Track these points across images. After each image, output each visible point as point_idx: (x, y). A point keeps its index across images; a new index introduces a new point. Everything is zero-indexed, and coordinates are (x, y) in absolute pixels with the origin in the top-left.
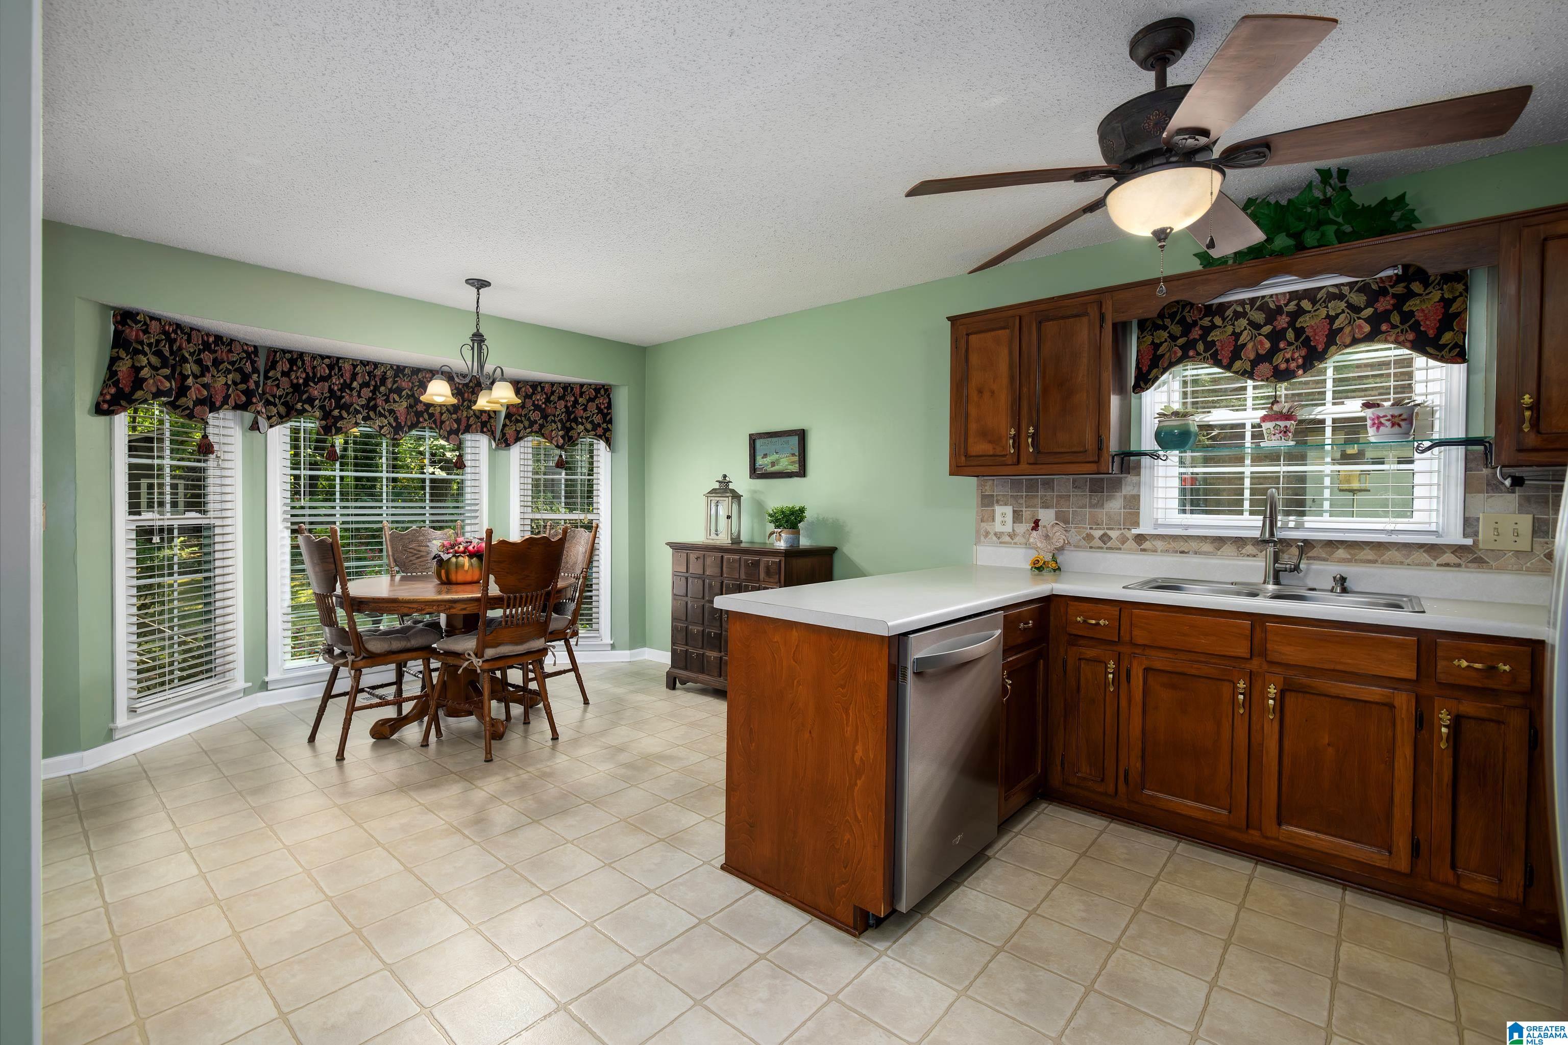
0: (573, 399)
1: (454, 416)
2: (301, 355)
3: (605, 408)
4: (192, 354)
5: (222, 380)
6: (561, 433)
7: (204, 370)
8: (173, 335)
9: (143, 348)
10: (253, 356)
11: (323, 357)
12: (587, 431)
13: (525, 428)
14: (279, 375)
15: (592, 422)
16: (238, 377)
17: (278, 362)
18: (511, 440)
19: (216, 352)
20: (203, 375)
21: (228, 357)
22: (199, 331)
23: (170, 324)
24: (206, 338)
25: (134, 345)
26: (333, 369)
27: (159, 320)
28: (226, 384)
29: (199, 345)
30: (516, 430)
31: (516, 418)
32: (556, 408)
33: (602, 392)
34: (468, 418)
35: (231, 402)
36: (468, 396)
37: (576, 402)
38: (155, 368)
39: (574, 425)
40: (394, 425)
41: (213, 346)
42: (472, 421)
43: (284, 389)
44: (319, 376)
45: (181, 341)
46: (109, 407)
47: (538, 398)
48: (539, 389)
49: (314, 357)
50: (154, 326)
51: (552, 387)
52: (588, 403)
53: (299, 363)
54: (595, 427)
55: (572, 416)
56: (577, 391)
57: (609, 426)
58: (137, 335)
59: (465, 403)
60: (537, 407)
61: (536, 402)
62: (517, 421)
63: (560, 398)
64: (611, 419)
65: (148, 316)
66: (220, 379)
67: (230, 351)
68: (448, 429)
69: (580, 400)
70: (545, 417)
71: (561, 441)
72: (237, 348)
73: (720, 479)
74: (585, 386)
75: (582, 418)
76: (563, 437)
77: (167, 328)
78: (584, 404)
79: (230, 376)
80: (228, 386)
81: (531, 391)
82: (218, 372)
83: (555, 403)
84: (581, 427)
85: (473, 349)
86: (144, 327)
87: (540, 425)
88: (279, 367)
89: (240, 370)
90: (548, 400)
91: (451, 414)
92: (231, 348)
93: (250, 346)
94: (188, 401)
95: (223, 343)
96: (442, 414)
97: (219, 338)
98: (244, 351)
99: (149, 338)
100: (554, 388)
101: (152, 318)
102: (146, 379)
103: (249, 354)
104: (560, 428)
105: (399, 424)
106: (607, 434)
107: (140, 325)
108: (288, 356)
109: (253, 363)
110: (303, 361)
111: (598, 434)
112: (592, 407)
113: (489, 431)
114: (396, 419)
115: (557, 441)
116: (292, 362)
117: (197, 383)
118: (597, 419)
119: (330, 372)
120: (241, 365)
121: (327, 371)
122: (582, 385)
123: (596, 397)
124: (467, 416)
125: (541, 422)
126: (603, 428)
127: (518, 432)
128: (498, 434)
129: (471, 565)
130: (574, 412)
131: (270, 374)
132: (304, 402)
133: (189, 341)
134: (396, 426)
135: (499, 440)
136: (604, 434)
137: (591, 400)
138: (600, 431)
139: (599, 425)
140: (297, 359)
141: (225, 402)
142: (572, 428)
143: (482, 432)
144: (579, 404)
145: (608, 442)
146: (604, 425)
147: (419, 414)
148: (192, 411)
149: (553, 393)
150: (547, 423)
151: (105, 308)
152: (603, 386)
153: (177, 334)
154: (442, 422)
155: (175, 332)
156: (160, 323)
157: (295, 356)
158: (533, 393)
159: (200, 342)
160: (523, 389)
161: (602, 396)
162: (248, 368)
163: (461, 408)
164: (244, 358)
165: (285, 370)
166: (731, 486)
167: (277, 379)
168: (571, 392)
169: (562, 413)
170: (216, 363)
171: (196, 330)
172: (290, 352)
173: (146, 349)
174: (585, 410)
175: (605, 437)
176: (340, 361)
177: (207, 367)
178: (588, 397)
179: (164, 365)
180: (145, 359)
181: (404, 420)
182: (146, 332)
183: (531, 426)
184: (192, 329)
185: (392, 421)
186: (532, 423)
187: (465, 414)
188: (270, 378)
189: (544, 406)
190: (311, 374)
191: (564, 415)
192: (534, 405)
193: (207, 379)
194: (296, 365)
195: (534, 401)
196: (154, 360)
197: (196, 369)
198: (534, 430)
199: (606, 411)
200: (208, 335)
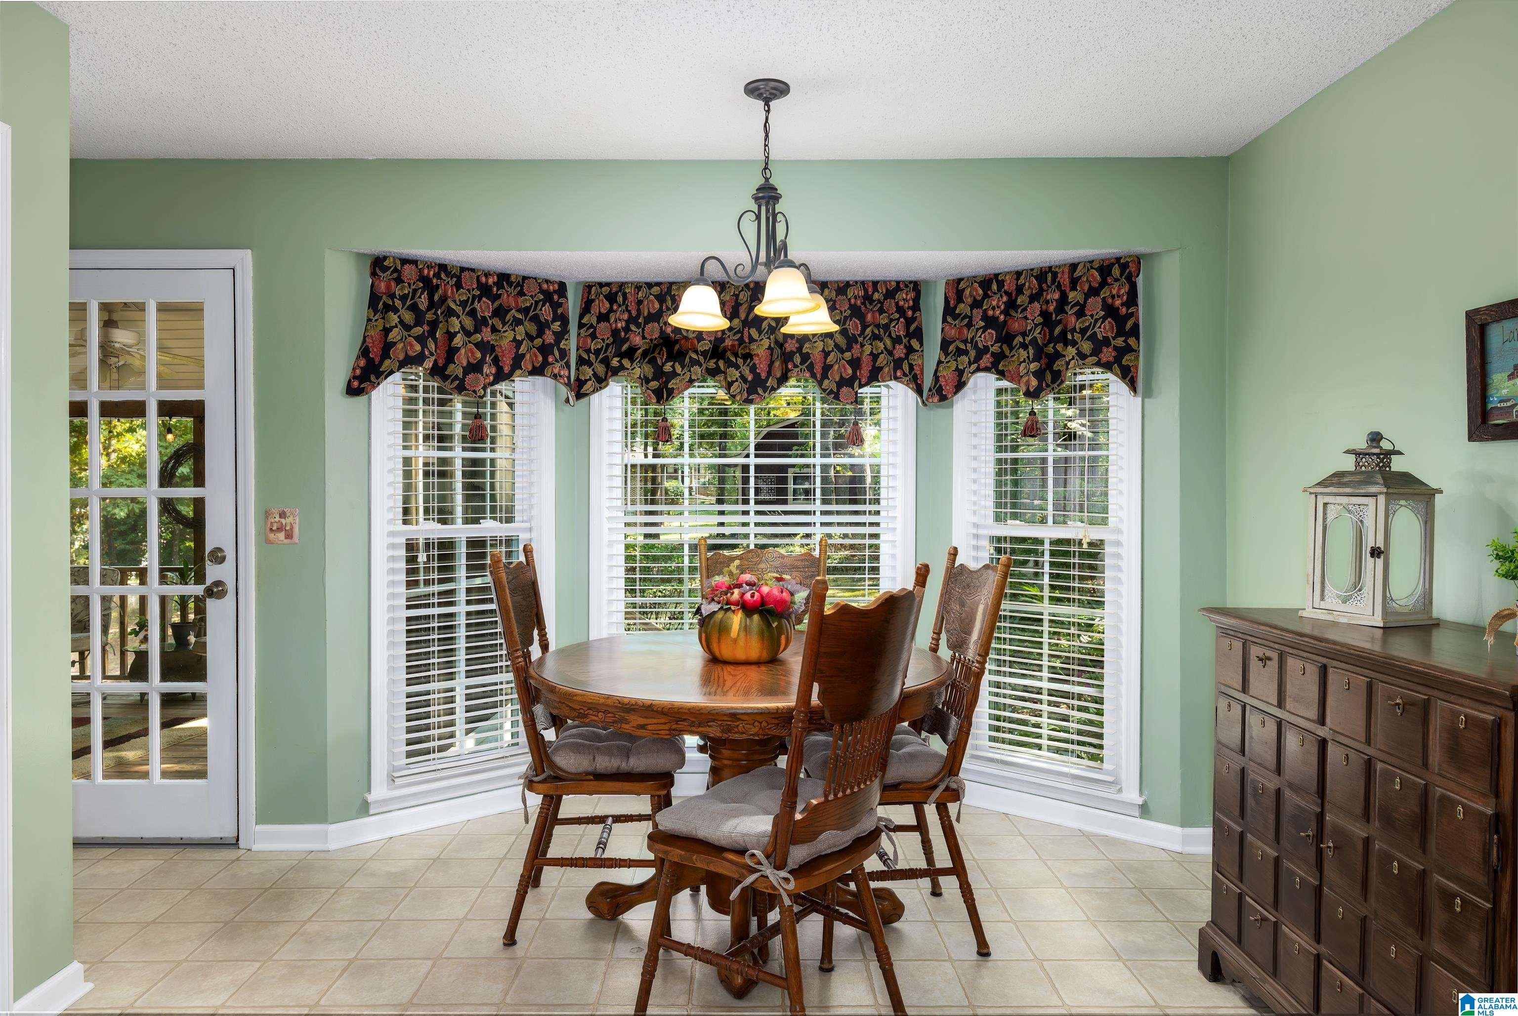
0: (1057, 296)
1: (848, 355)
2: (622, 285)
3: (1123, 304)
4: (463, 304)
5: (510, 335)
6: (1034, 366)
7: (480, 323)
8: (435, 281)
9: (394, 302)
10: (556, 297)
11: (650, 285)
12: (1082, 356)
13: (970, 363)
14: (594, 321)
15: (1093, 338)
16: (532, 329)
17: (593, 301)
18: (948, 389)
19: (498, 297)
20: (477, 330)
21: (517, 302)
22: (473, 270)
23: (430, 267)
24: (483, 279)
25: (384, 297)
26: (665, 301)
27: (414, 262)
28: (515, 340)
29: (473, 289)
30: (957, 369)
31: (957, 348)
32: (1026, 318)
33: (1116, 271)
34: (875, 357)
35: (526, 364)
36: (873, 317)
37: (1063, 300)
38: (407, 328)
39: (1060, 347)
40: (750, 378)
41: (495, 289)
42: (882, 360)
43: (603, 340)
44: (646, 314)
45: (446, 286)
46: (360, 384)
47: (994, 303)
48: (995, 287)
49: (638, 287)
50: (409, 272)
51: (1018, 279)
52: (1086, 299)
53: (620, 299)
54: (1099, 345)
55: (1057, 330)
56: (1064, 279)
57: (1132, 341)
58: (388, 287)
59: (868, 331)
60: (990, 322)
61: (990, 313)
62: (960, 352)
63: (1033, 298)
64: (1136, 326)
65: (400, 259)
66: (506, 334)
67: (521, 293)
68: (837, 379)
69: (1072, 295)
70: (1006, 338)
71: (1034, 383)
72: (531, 288)
73: (1362, 444)
74: (1080, 267)
75: (1073, 330)
76: (1036, 374)
77: (426, 272)
78: (1078, 303)
79: (520, 329)
80: (519, 344)
81: (981, 292)
82: (504, 325)
83: (1025, 309)
84: (1071, 351)
85: (758, 217)
86: (395, 275)
87: (994, 355)
88: (595, 310)
89: (535, 319)
90: (1011, 305)
91: (842, 352)
92: (522, 289)
93: (553, 283)
94: (455, 370)
95: (510, 284)
96: (826, 354)
97: (504, 278)
98: (542, 291)
99: (402, 289)
100: (1022, 281)
101: (405, 261)
102: (395, 343)
103: (548, 296)
104: (1031, 357)
105: (757, 376)
106: (1126, 360)
107: (389, 273)
108: (606, 290)
109: (555, 306)
110: (625, 296)
111: (1104, 360)
112: (1095, 305)
113: (905, 375)
114: (753, 369)
115: (1028, 384)
116: (611, 298)
117: (470, 342)
118: (1105, 329)
119: (661, 306)
120: (537, 311)
121: (657, 305)
122: (1074, 266)
123: (1103, 284)
124: (872, 354)
125: (995, 348)
126: (1116, 348)
127: (960, 372)
128: (928, 382)
129: (746, 629)
130: (1060, 321)
131: (584, 321)
132: (622, 355)
133: (458, 286)
134: (753, 379)
135: (930, 390)
136: (1118, 360)
137: (1093, 292)
138: (1108, 354)
139: (1106, 342)
140: (617, 293)
141: (517, 364)
142: (1058, 355)
143: (896, 378)
144: (1068, 303)
145: (1129, 377)
146: (1120, 342)
147: (787, 357)
148: (462, 381)
149: (1020, 290)
150: (1011, 349)
151: (360, 256)
152: (1118, 259)
153: (441, 279)
154: (827, 368)
155: (437, 275)
156: (417, 267)
157: (614, 290)
158: (986, 296)
159: (475, 286)
160: (967, 292)
161: (1116, 280)
162: (546, 312)
163: (860, 339)
164: (540, 301)
165: (603, 311)
166: (1398, 465)
167: (592, 326)
168: (1053, 281)
169: (1036, 325)
170: (500, 312)
171: (468, 269)
172: (608, 284)
173: (398, 303)
174: (1080, 314)
175: (1121, 367)
176: (674, 287)
177: (484, 318)
178: (1086, 288)
179: (418, 322)
180: (396, 317)
181: (766, 368)
182: (399, 281)
183: (978, 359)
184: (463, 269)
185: (747, 372)
186: (981, 352)
187: (868, 349)
188: (585, 325)
189: (1002, 317)
190: (634, 313)
191: (1038, 330)
192: (985, 317)
193: (486, 334)
194: (616, 302)
195: (985, 311)
196: (408, 317)
197: (469, 323)
198: (982, 365)
199: (1124, 310)
200: (487, 274)
